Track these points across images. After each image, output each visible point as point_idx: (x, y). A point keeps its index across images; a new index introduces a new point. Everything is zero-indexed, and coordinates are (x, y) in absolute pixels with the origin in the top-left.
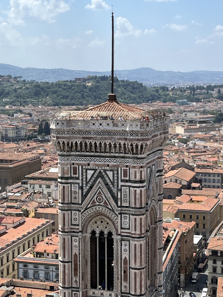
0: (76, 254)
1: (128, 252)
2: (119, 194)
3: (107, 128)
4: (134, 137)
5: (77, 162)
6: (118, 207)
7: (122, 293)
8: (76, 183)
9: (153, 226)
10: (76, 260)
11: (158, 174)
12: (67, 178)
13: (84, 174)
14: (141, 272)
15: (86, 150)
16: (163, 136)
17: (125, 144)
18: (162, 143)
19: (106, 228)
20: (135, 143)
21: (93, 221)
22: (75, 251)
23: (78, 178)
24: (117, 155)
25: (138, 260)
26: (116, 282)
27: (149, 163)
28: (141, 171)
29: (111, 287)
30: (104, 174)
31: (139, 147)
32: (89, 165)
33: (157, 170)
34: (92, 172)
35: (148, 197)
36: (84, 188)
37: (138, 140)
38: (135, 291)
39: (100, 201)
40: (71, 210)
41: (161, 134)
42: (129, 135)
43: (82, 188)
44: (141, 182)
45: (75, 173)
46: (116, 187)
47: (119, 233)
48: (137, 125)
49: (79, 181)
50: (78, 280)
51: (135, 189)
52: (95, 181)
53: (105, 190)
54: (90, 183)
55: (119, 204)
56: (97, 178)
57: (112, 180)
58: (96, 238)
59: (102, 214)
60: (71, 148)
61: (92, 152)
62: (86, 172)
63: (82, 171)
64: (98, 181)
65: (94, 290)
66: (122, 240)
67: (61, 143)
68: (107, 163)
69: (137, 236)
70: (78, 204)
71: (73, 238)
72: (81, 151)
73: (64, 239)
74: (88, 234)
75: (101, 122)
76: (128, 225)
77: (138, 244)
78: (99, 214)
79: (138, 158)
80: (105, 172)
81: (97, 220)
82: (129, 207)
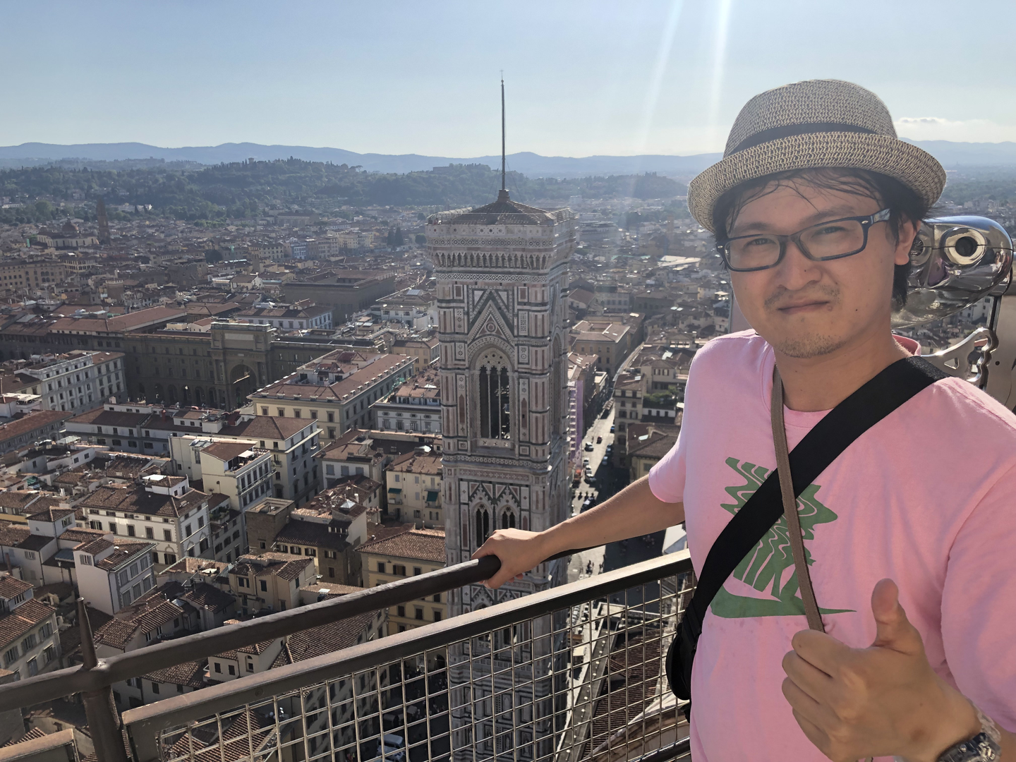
0: (461, 396)
1: (527, 392)
2: (515, 320)
3: (499, 235)
4: (534, 247)
5: (461, 280)
6: (514, 337)
7: (520, 442)
8: (461, 308)
9: (557, 359)
10: (462, 404)
11: (563, 293)
12: (449, 301)
13: (471, 295)
14: (544, 417)
15: (472, 264)
16: (569, 244)
18: (568, 254)
19: (499, 363)
20: (535, 254)
21: (483, 354)
22: (461, 392)
23: (462, 301)
24: (512, 270)
25: (540, 402)
26: (514, 430)
27: (552, 280)
28: (543, 291)
30: (495, 295)
31: (541, 260)
32: (476, 283)
34: (481, 293)
35: (551, 323)
36: (471, 313)
37: (540, 250)
38: (537, 439)
39: (491, 329)
40: (454, 342)
41: (566, 242)
42: (528, 244)
43: (467, 314)
44: (543, 304)
45: (458, 294)
46: (511, 311)
47: (516, 369)
49: (464, 305)
50: (465, 427)
51: (536, 313)
52: (485, 304)
53: (498, 314)
54: (479, 307)
55: (516, 333)
56: (487, 301)
57: (506, 302)
58: (487, 375)
59: (493, 346)
60: (453, 262)
61: (479, 267)
62: (473, 293)
63: (468, 291)
64: (488, 305)
65: (485, 440)
66: (519, 378)
67: (440, 255)
68: (500, 281)
69: (539, 372)
70: (463, 334)
71: (458, 376)
72: (465, 265)
73: (447, 378)
74: (477, 372)
75: (491, 227)
76: (527, 359)
77: (540, 382)
78: (490, 346)
79: (539, 274)
80: (497, 293)
81: (487, 353)
82: (528, 336)
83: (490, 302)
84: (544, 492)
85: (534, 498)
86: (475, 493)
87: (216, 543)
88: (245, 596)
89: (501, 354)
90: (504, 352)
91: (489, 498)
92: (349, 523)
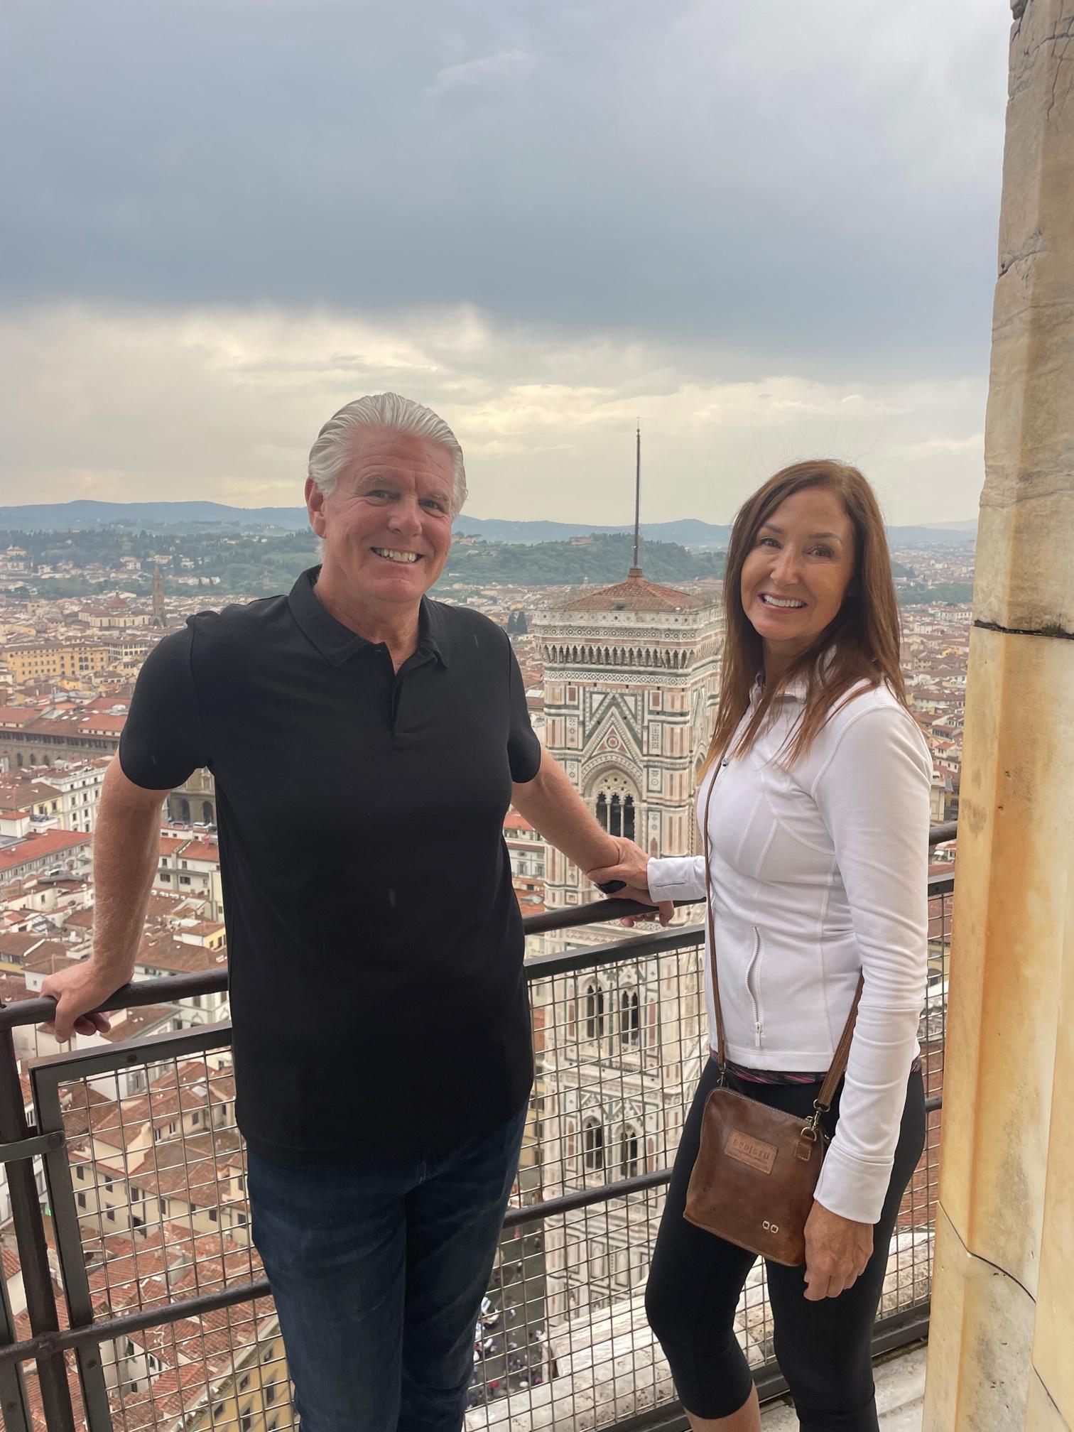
1: (658, 830)
2: (645, 734)
3: (626, 624)
4: (672, 640)
5: (576, 680)
6: (644, 755)
8: (575, 716)
12: (559, 707)
13: (588, 700)
15: (591, 659)
17: (655, 652)
19: (623, 789)
20: (672, 649)
21: (601, 778)
23: (577, 708)
24: (642, 669)
25: (676, 843)
27: (696, 683)
28: (682, 697)
30: (620, 700)
31: (680, 656)
32: (595, 685)
33: (709, 694)
34: (602, 697)
35: (692, 741)
36: (587, 723)
39: (613, 745)
40: (565, 759)
41: (716, 634)
42: (663, 636)
43: (583, 724)
44: (682, 714)
45: (572, 698)
46: (640, 722)
47: (644, 798)
48: (676, 620)
49: (580, 712)
50: (575, 873)
51: (672, 726)
52: (605, 713)
53: (622, 726)
54: (597, 715)
55: (645, 751)
56: (609, 707)
57: (633, 710)
58: (606, 806)
59: (615, 767)
60: (567, 657)
61: (600, 664)
62: (591, 697)
63: (584, 695)
64: (610, 713)
66: (649, 810)
67: (550, 648)
68: (626, 683)
69: (675, 804)
70: (577, 749)
72: (582, 662)
74: (594, 799)
75: (616, 614)
76: (659, 785)
77: (676, 817)
78: (612, 767)
79: (677, 675)
80: (622, 698)
81: (608, 776)
82: (661, 756)
83: (613, 709)
84: (678, 967)
89: (627, 778)
90: (629, 776)
91: (605, 971)
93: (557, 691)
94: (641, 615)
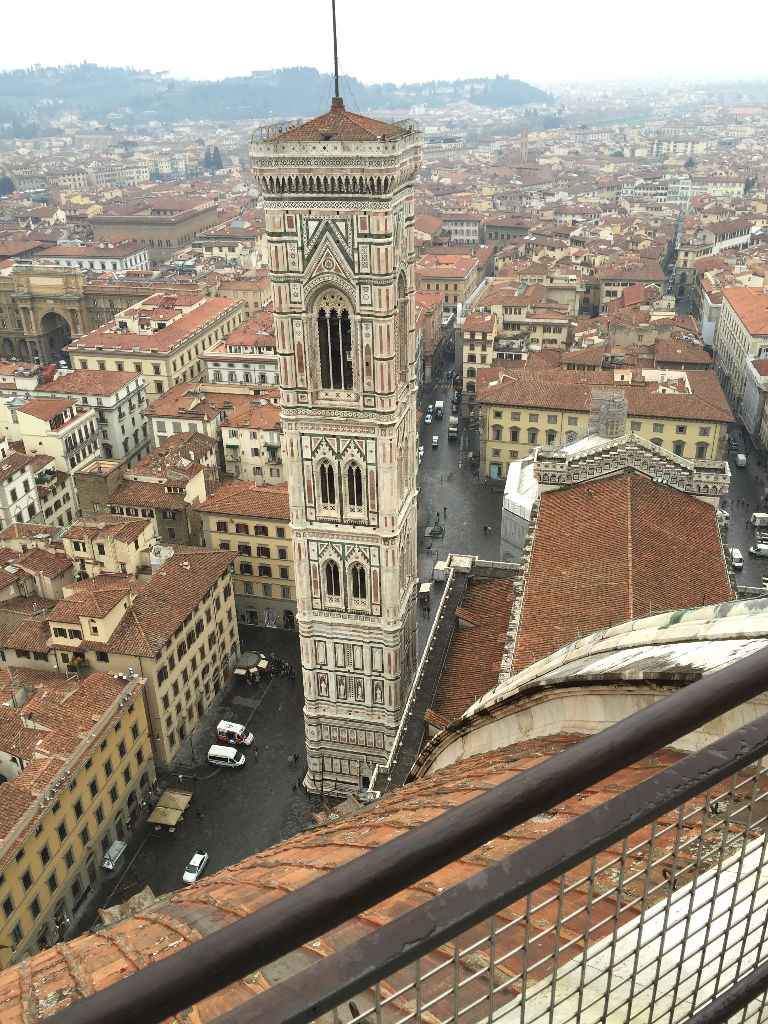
0: (299, 343)
1: (371, 337)
2: (356, 255)
3: (334, 154)
4: (374, 167)
5: (293, 209)
6: (355, 274)
7: (364, 391)
8: (294, 242)
9: (402, 300)
10: (300, 351)
11: (408, 223)
12: (280, 235)
13: (304, 227)
14: (389, 364)
15: (304, 189)
16: (414, 164)
17: (361, 179)
18: (412, 175)
19: (339, 305)
20: (376, 176)
21: (320, 296)
22: (299, 338)
23: (295, 234)
24: (350, 195)
25: (385, 348)
26: (357, 379)
27: (396, 206)
28: (386, 220)
29: (349, 384)
30: (332, 226)
31: (383, 182)
32: (310, 212)
33: (406, 217)
34: (316, 223)
35: (395, 258)
36: (305, 248)
38: (382, 389)
39: (329, 266)
40: (288, 282)
41: (410, 160)
42: (367, 164)
43: (302, 249)
44: (387, 236)
45: (291, 226)
46: (350, 245)
47: (358, 311)
48: (378, 148)
50: (304, 377)
51: (378, 247)
52: (320, 237)
53: (336, 249)
54: (314, 241)
55: (356, 271)
56: (323, 233)
57: (344, 234)
58: (326, 320)
59: (332, 286)
60: (283, 187)
61: (313, 193)
62: (307, 224)
63: (301, 222)
64: (325, 238)
65: (326, 390)
66: (362, 321)
67: (268, 180)
68: (337, 209)
69: (383, 315)
70: (298, 272)
71: (295, 322)
72: (297, 191)
73: (282, 323)
74: (315, 314)
75: (324, 144)
76: (370, 299)
77: (384, 326)
78: (329, 286)
79: (381, 200)
80: (334, 223)
81: (326, 294)
82: (370, 274)
83: (327, 234)
84: (391, 444)
85: (381, 452)
86: (318, 447)
87: (45, 506)
88: (83, 561)
89: (341, 295)
90: (344, 293)
91: (333, 453)
92: (187, 482)
93: (277, 220)
94: (347, 143)
